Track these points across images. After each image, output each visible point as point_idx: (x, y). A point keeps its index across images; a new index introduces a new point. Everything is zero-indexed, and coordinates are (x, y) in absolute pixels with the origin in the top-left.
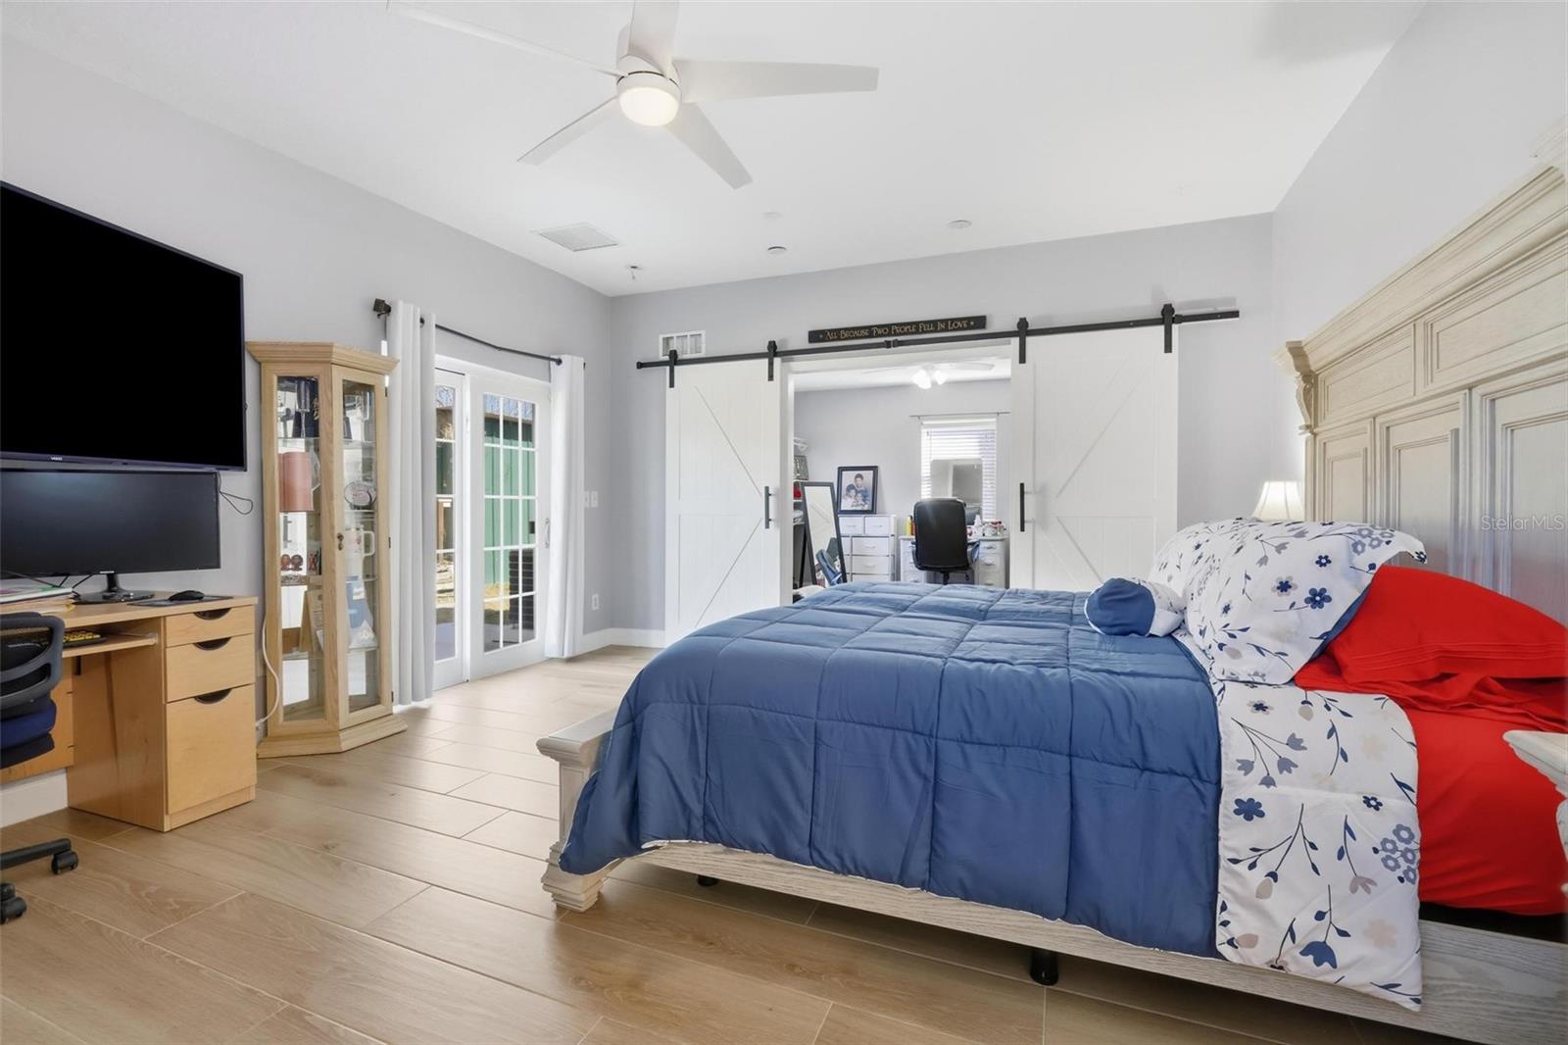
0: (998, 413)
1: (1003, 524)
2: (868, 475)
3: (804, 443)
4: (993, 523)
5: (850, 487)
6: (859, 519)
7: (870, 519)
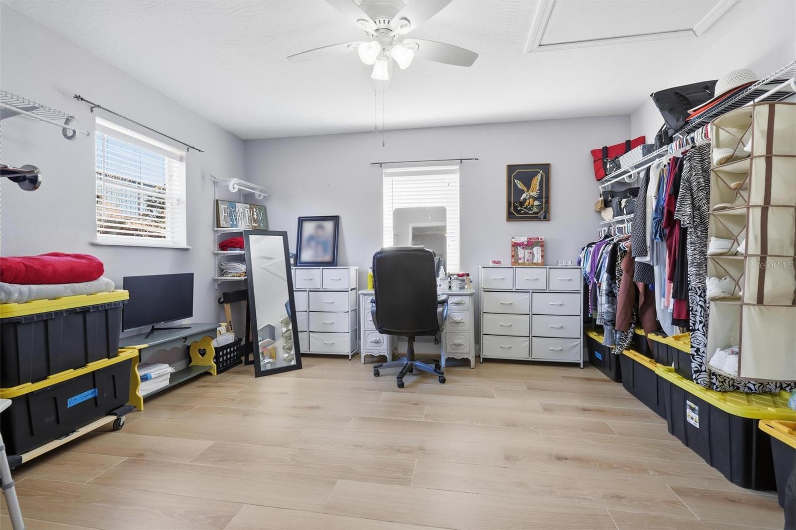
0: (461, 160)
1: (470, 277)
2: (329, 226)
3: (261, 191)
4: (459, 275)
5: (311, 238)
6: (316, 272)
7: (329, 272)
